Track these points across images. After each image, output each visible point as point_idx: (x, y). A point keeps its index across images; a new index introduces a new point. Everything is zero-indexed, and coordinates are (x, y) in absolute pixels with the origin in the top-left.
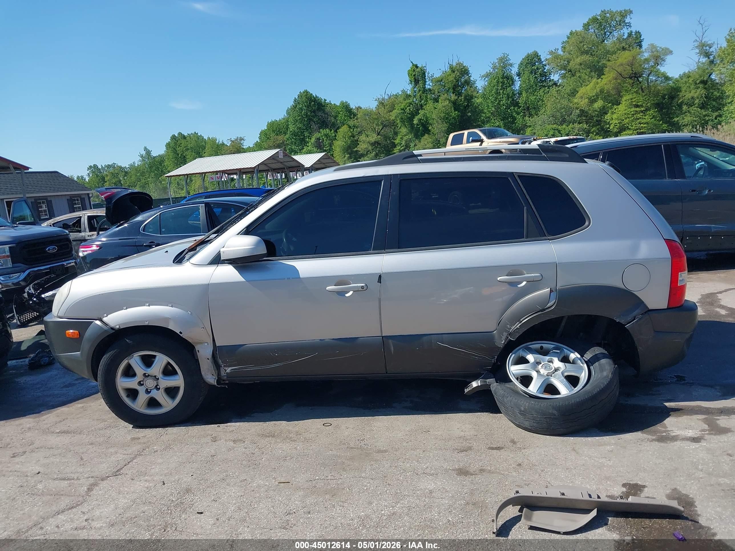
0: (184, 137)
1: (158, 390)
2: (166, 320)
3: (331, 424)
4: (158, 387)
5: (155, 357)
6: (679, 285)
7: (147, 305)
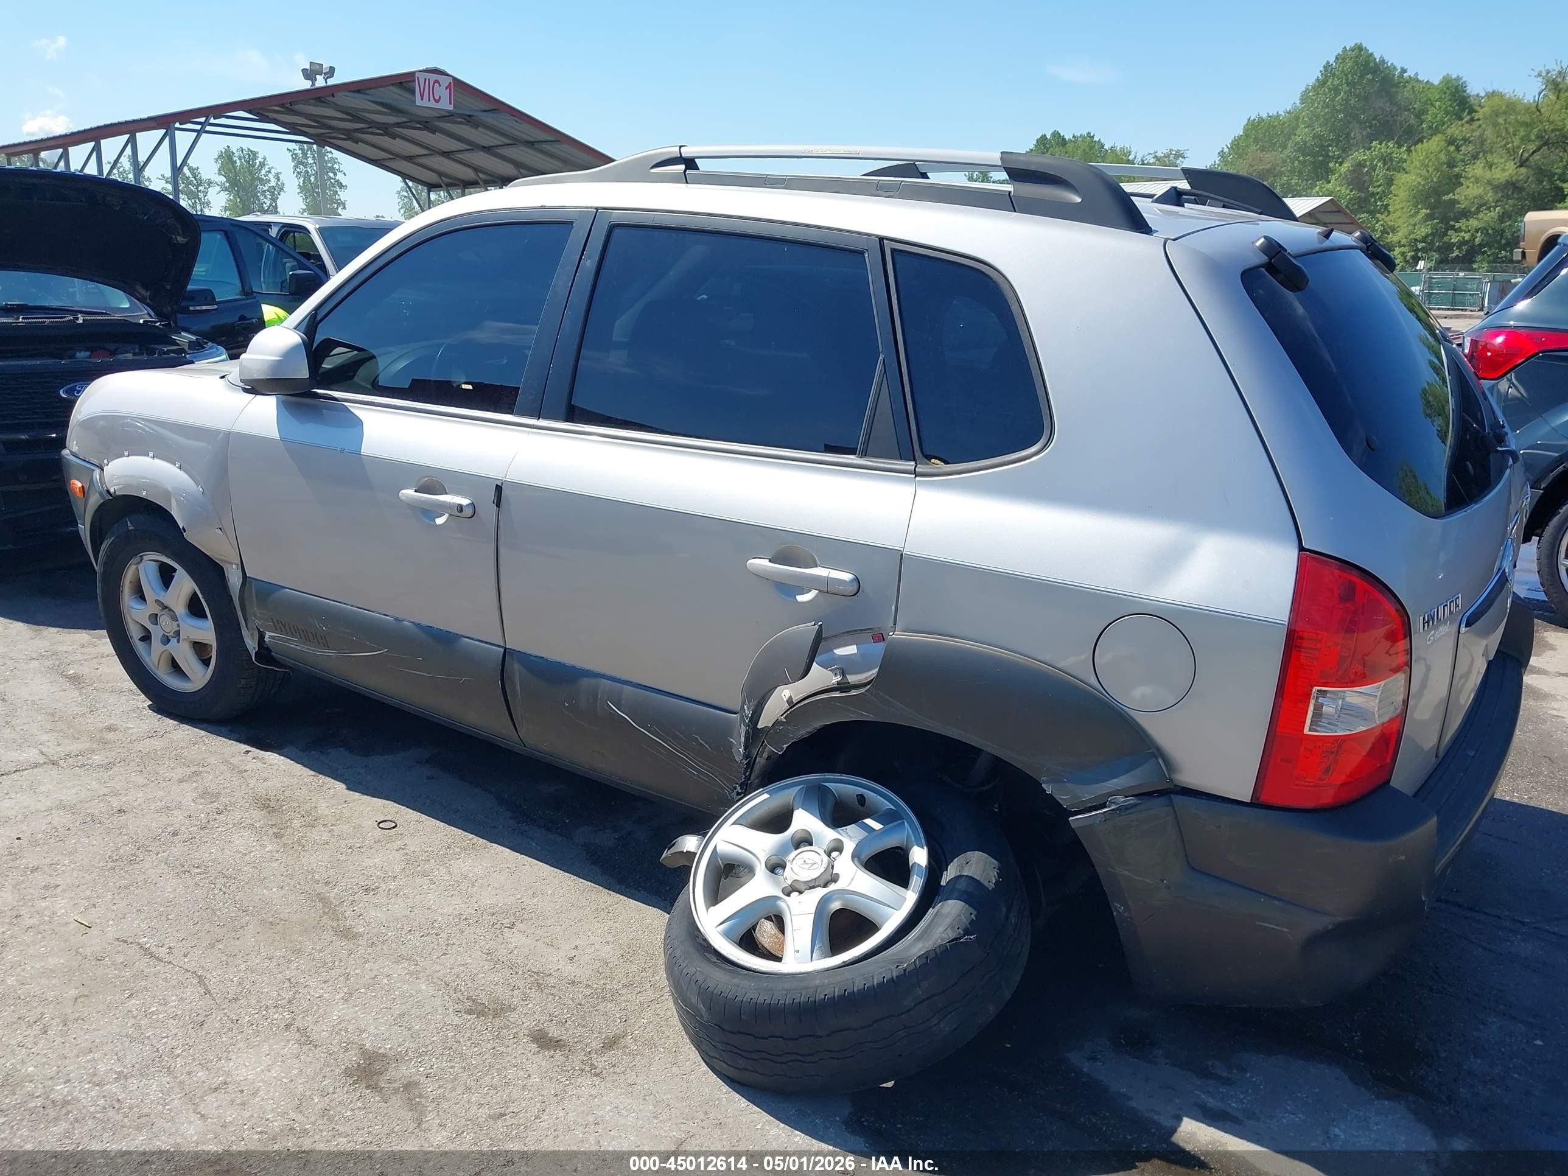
0: (1064, 141)
1: (178, 641)
2: (167, 494)
3: (396, 826)
4: (178, 633)
5: (175, 570)
6: (1310, 731)
7: (151, 454)
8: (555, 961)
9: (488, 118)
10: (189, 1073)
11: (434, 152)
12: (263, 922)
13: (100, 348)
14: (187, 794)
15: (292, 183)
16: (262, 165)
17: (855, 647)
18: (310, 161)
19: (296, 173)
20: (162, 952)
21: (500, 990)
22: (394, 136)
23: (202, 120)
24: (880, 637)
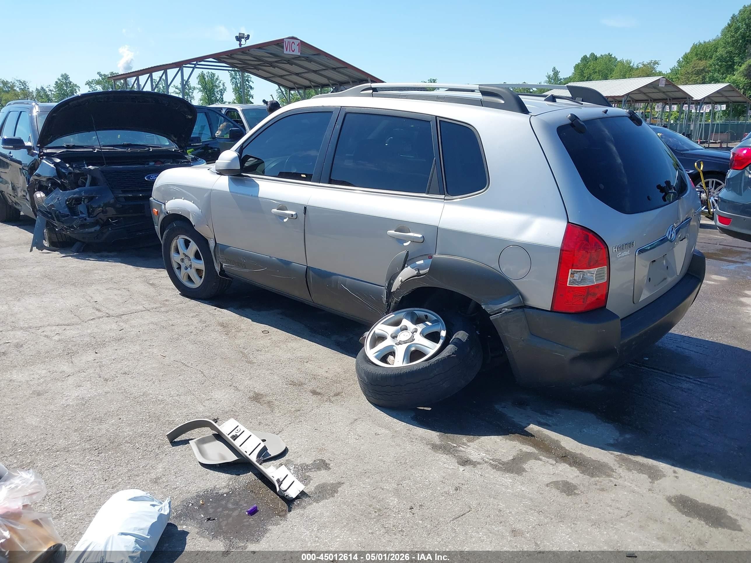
0: (596, 58)
1: (191, 269)
2: (189, 213)
3: (269, 332)
4: (191, 266)
5: (190, 242)
6: (569, 285)
7: (183, 198)
8: (322, 372)
9: (316, 58)
10: (200, 395)
11: (292, 73)
12: (222, 358)
13: (159, 161)
14: (195, 321)
15: (230, 87)
16: (217, 79)
17: (423, 261)
18: (238, 77)
19: (231, 82)
20: (189, 365)
21: (301, 379)
22: (274, 67)
23: (195, 63)
24: (431, 257)
